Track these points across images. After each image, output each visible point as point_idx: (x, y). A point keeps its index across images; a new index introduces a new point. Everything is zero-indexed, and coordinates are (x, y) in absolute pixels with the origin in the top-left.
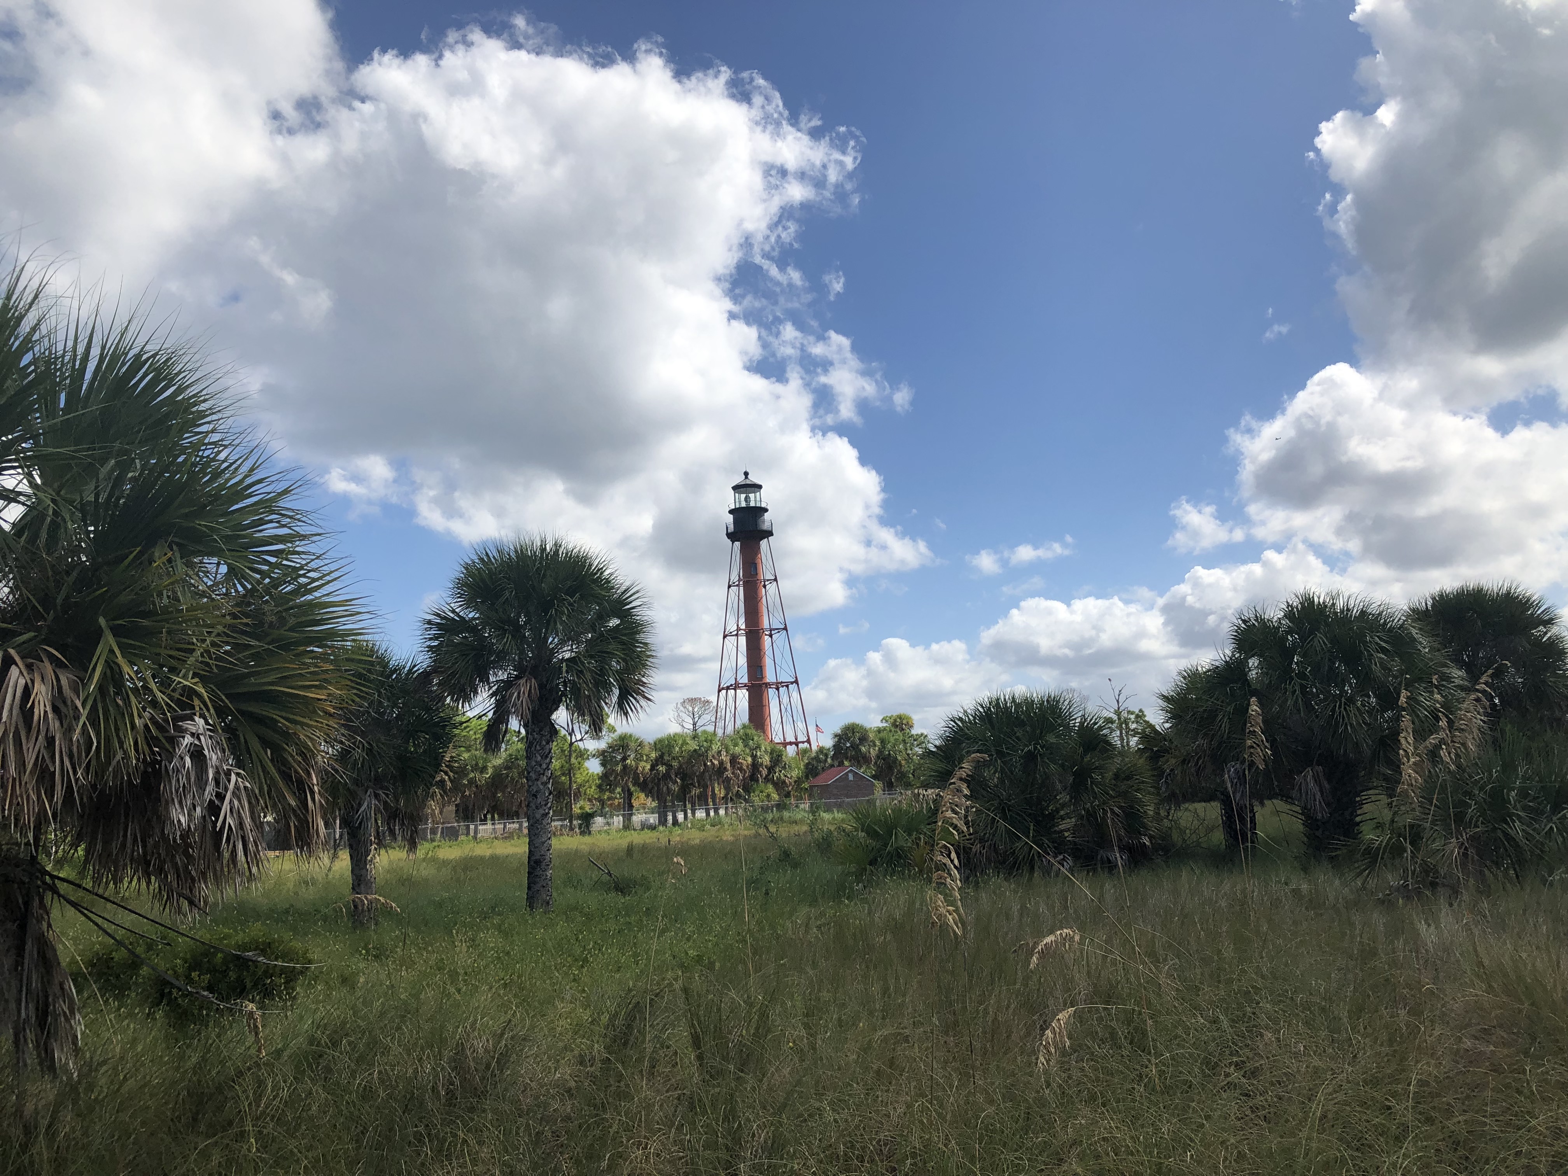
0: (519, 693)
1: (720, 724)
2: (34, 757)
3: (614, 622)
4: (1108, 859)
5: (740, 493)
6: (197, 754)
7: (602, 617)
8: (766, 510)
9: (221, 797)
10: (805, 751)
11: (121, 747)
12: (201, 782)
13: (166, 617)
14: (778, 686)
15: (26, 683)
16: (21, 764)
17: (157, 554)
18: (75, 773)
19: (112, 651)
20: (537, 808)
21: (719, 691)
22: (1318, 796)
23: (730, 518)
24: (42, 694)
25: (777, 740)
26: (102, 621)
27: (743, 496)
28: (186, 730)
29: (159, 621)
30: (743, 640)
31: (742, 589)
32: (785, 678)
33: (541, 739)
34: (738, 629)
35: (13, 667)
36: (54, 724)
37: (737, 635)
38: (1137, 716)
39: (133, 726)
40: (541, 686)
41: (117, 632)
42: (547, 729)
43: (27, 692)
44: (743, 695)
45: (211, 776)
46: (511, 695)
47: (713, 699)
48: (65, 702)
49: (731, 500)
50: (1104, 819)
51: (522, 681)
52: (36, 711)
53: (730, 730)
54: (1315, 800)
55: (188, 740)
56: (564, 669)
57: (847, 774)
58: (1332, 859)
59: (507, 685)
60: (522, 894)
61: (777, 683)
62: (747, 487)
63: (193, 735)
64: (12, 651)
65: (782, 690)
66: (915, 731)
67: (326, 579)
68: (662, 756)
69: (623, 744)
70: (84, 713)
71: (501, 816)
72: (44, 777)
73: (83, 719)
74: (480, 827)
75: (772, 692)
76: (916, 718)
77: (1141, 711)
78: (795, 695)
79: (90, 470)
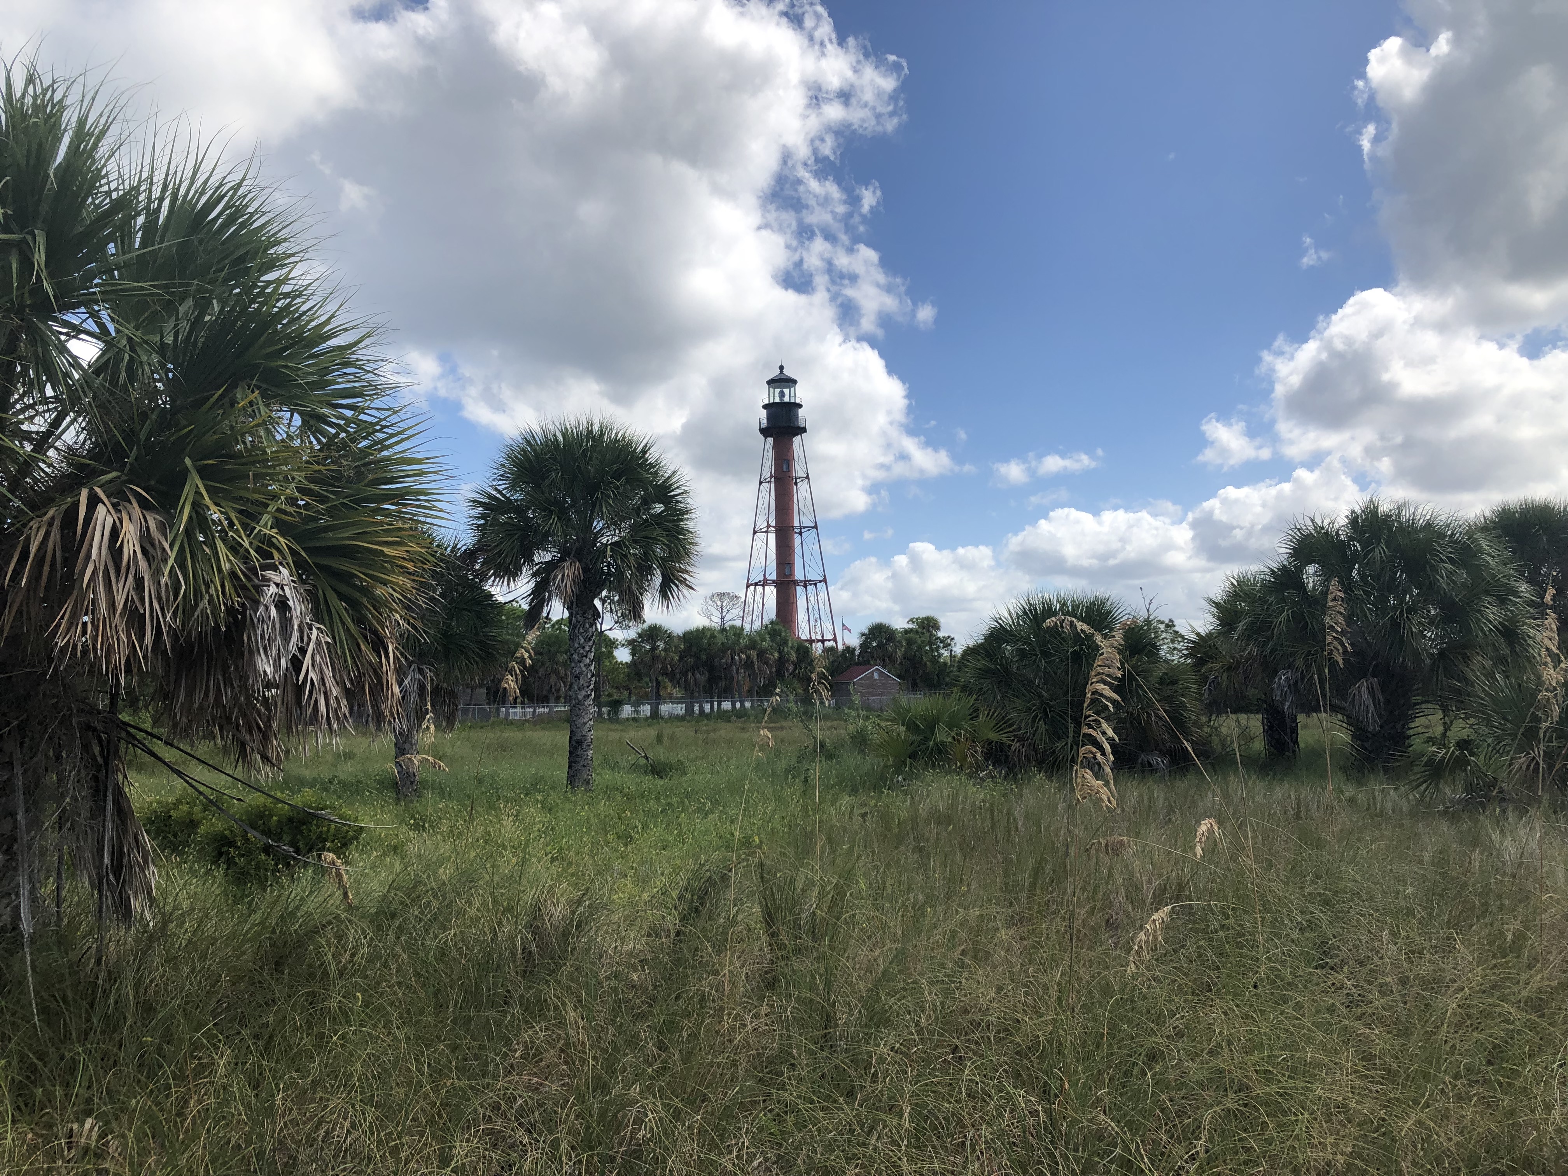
0: (563, 576)
1: (748, 619)
2: (124, 596)
3: (659, 508)
4: (1149, 763)
5: (775, 388)
6: (282, 605)
7: (646, 503)
8: (800, 406)
9: (303, 651)
10: (831, 649)
11: (207, 592)
12: (286, 635)
13: (251, 459)
14: (806, 584)
15: (114, 521)
16: (112, 605)
17: (239, 396)
18: (164, 616)
19: (198, 493)
20: (579, 689)
21: (748, 587)
22: (1372, 708)
23: (764, 413)
24: (130, 534)
25: (803, 637)
26: (188, 461)
27: (778, 391)
28: (269, 580)
29: (246, 464)
30: (772, 537)
31: (773, 485)
32: (813, 576)
33: (584, 622)
34: (769, 526)
35: (100, 505)
36: (143, 564)
37: (767, 532)
38: (1167, 626)
39: (220, 570)
40: (586, 570)
41: (203, 473)
42: (591, 612)
43: (115, 533)
44: (771, 592)
45: (296, 627)
46: (556, 576)
47: (742, 595)
48: (153, 545)
49: (765, 395)
50: (1148, 723)
51: (567, 564)
52: (125, 550)
53: (757, 626)
54: (1368, 712)
55: (273, 589)
56: (609, 553)
57: (872, 673)
58: (1386, 771)
59: (550, 567)
60: (562, 774)
61: (806, 581)
62: (782, 381)
63: (277, 585)
64: (98, 490)
65: (810, 588)
66: (941, 634)
67: (403, 436)
68: (690, 647)
69: (654, 633)
70: (172, 555)
71: (531, 700)
72: (135, 619)
73: (171, 562)
74: (511, 710)
75: (800, 590)
76: (942, 621)
77: (1171, 621)
78: (823, 595)
79: (170, 307)
